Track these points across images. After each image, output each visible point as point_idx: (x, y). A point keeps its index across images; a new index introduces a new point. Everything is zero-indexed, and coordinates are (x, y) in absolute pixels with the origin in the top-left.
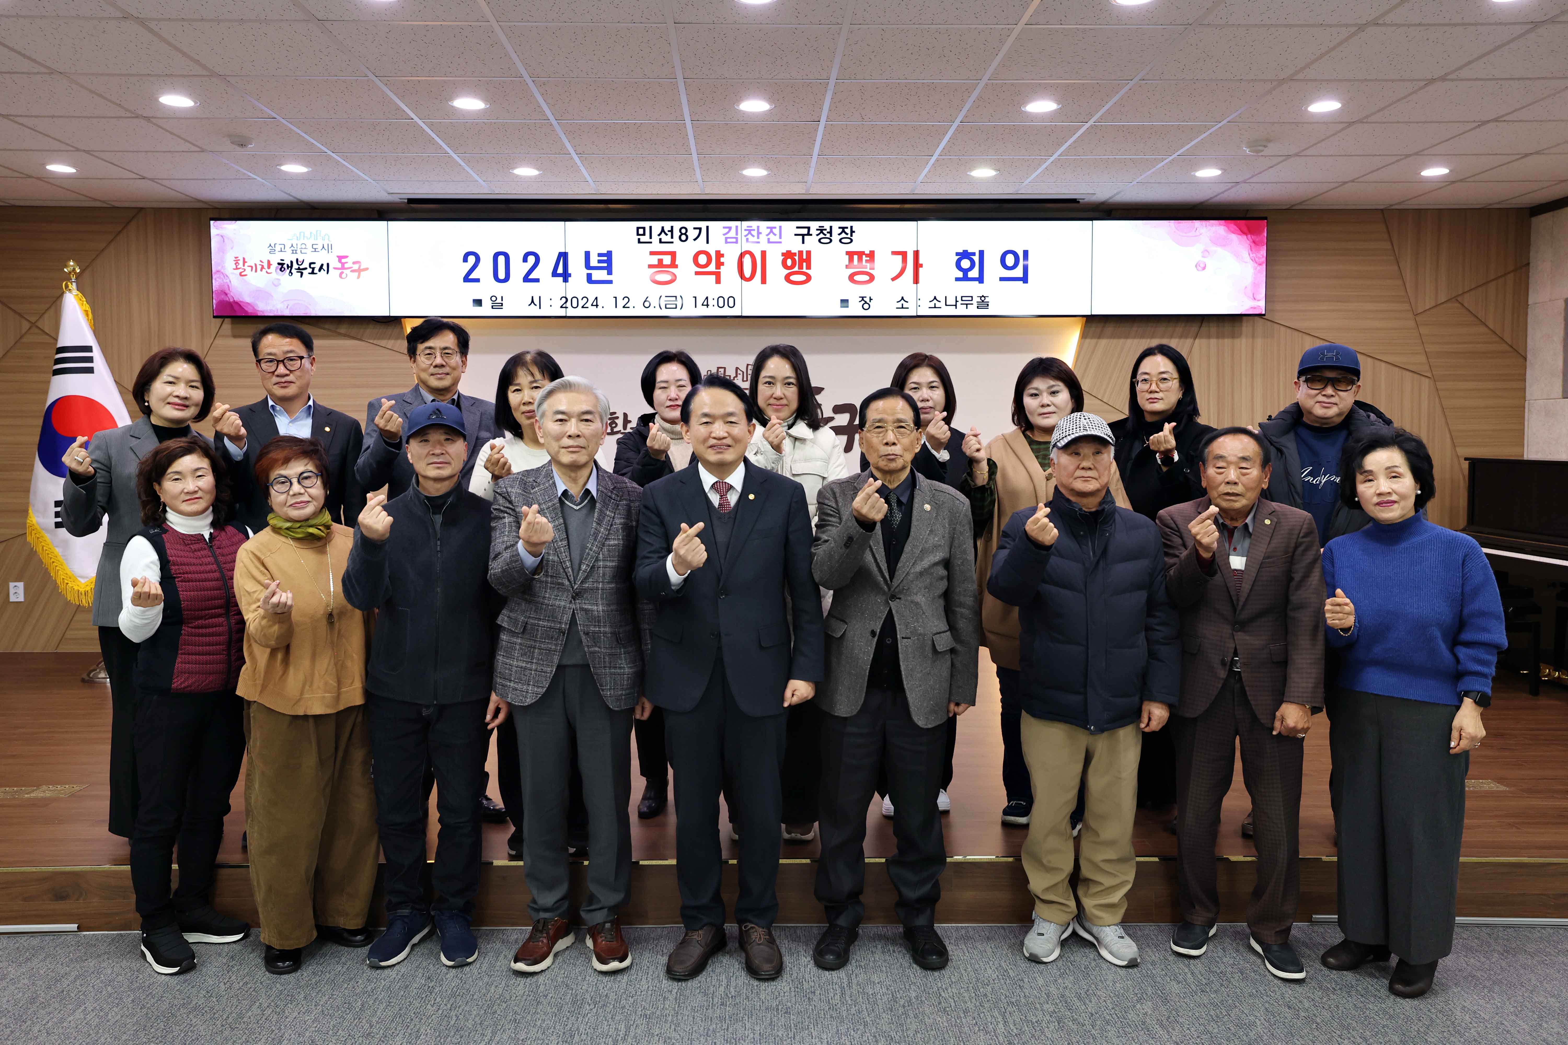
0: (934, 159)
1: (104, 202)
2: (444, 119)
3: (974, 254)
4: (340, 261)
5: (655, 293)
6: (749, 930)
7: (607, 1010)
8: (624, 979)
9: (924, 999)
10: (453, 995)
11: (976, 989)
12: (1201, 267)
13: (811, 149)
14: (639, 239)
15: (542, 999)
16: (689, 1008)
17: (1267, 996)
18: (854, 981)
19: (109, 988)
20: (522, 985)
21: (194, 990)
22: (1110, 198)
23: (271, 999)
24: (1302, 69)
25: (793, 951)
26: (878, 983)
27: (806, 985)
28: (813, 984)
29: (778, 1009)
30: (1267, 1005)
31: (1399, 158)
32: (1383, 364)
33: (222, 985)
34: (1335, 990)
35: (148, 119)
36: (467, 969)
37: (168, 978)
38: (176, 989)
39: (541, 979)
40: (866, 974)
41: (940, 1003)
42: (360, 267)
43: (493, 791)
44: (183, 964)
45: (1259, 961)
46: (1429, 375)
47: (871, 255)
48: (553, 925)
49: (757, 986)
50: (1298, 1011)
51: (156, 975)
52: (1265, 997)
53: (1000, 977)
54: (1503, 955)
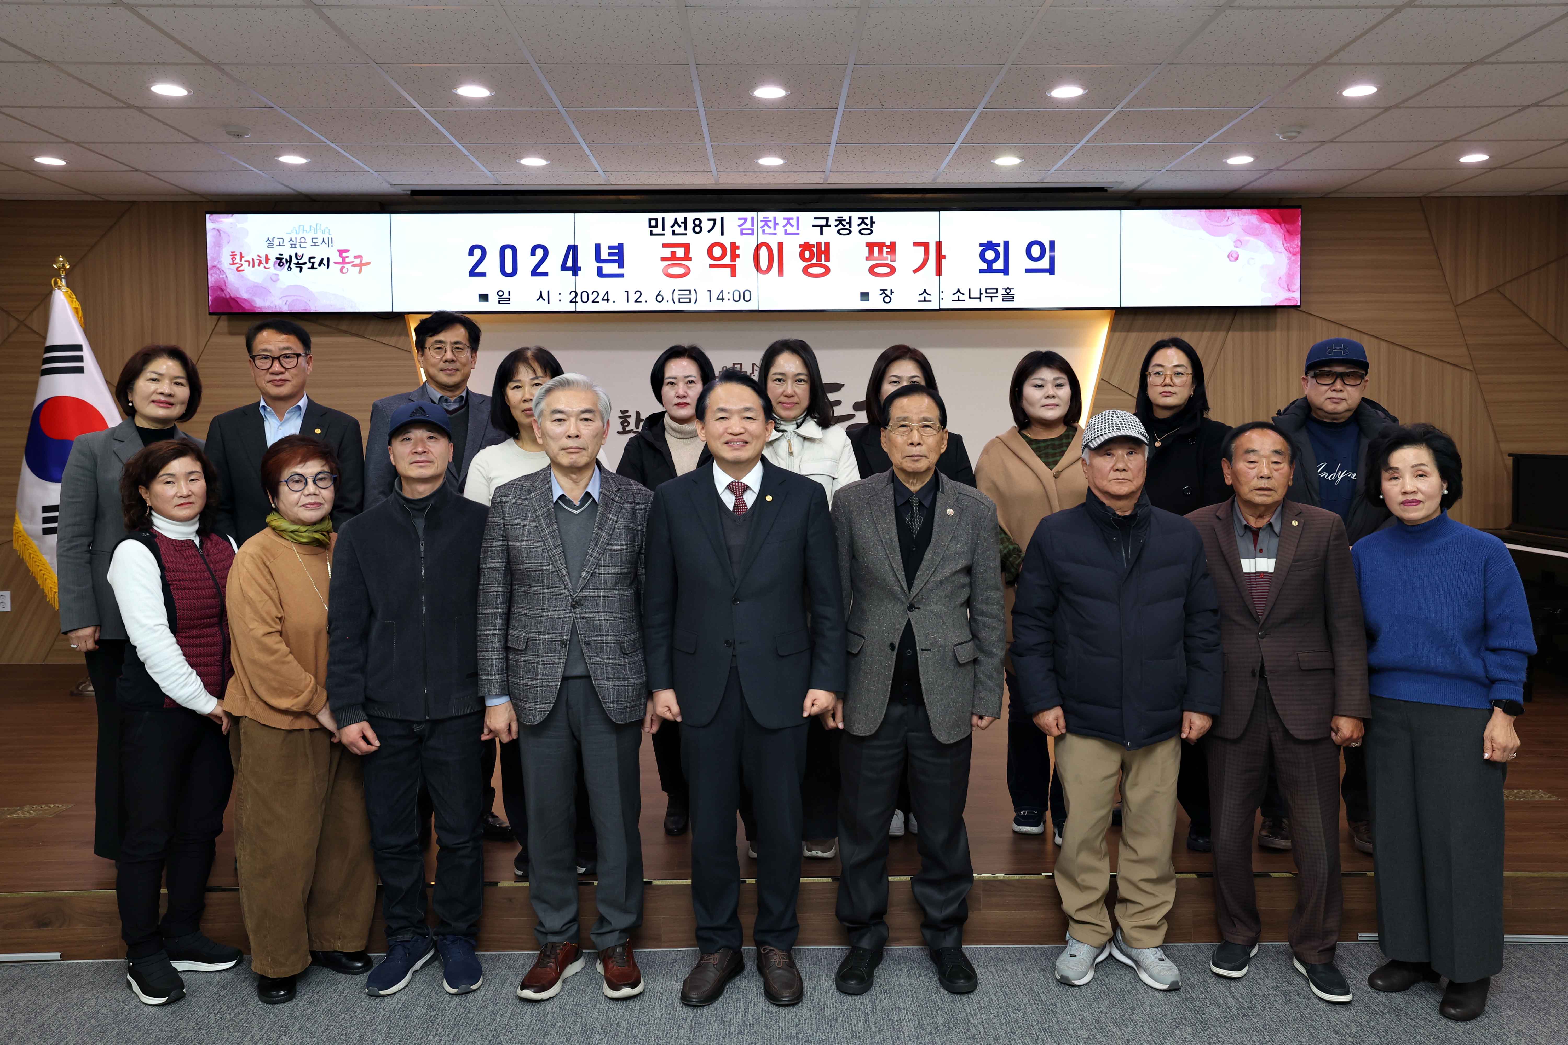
0: (956, 147)
1: (95, 195)
2: (448, 107)
3: (998, 245)
4: (341, 255)
5: (668, 286)
6: (768, 953)
7: (619, 1039)
8: (636, 1005)
9: (951, 1025)
10: (456, 1025)
11: (1006, 1015)
12: (1234, 257)
13: (829, 136)
14: (651, 231)
15: (550, 1029)
16: (705, 1037)
17: (1312, 1020)
18: (879, 1008)
19: (93, 1021)
20: (529, 1014)
21: (183, 1023)
22: (1139, 186)
23: (264, 1031)
24: (1337, 52)
25: (814, 975)
26: (904, 1009)
27: (827, 1012)
28: (835, 1010)
29: (798, 1038)
30: (1312, 1030)
31: (1436, 144)
32: (1423, 358)
33: (212, 1016)
34: (1383, 1013)
35: (139, 109)
36: (471, 996)
37: (155, 1009)
38: (163, 1021)
39: (549, 1006)
40: (891, 999)
41: (969, 1030)
42: (361, 261)
43: (498, 807)
44: (172, 994)
45: (1303, 983)
46: (1470, 367)
47: (893, 246)
48: (561, 949)
49: (776, 1012)
50: (1345, 1036)
51: (143, 1006)
52: (1310, 1022)
53: (1032, 1001)
54: (1559, 975)
